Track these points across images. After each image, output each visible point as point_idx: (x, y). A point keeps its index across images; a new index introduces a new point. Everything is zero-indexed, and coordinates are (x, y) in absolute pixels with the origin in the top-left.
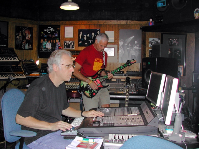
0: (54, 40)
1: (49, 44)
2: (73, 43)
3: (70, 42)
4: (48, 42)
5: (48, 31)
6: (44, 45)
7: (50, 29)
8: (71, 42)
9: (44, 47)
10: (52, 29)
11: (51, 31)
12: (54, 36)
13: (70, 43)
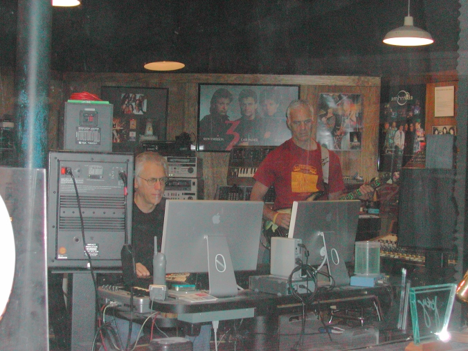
0: (411, 125)
1: (401, 133)
2: (454, 130)
3: (445, 128)
4: (398, 129)
5: (400, 101)
6: (390, 137)
7: (403, 94)
8: (448, 127)
9: (391, 141)
10: (407, 97)
11: (405, 101)
12: (411, 114)
13: (445, 131)
